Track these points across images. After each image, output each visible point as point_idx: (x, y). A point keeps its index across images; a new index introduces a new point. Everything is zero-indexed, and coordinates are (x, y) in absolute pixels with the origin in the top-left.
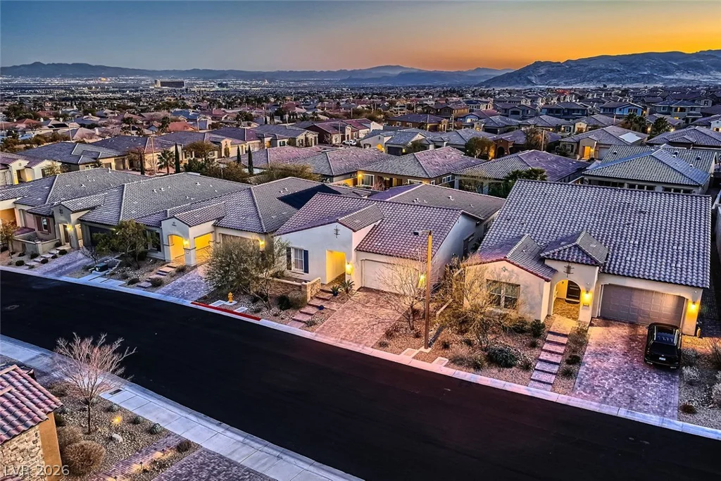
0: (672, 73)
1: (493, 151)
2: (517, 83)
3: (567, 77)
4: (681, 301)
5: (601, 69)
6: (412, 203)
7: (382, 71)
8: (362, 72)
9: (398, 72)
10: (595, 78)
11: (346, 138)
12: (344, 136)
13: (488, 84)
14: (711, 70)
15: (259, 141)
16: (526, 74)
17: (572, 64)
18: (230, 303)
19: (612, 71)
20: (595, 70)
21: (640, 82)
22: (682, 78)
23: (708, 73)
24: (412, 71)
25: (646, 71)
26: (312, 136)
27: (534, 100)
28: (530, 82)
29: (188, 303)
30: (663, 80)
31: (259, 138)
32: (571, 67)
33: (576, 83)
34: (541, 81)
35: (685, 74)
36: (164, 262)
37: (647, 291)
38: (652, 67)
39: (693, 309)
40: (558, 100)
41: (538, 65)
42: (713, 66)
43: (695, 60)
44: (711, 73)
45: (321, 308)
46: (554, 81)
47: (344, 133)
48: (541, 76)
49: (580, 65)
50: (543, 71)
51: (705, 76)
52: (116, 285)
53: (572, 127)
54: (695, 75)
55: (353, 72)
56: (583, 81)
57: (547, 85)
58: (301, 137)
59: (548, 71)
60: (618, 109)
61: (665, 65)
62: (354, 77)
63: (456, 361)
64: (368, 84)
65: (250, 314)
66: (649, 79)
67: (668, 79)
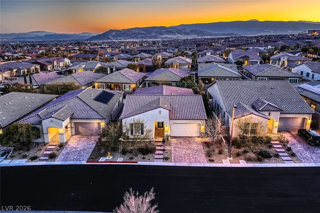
0: (163, 35)
1: (138, 69)
2: (103, 39)
3: (124, 36)
4: (304, 119)
5: (137, 33)
6: (171, 95)
7: (35, 34)
8: (25, 34)
9: (44, 34)
10: (135, 37)
11: (55, 67)
12: (53, 66)
13: (91, 40)
14: (176, 33)
15: (10, 71)
16: (107, 35)
17: (125, 31)
18: (109, 158)
19: (141, 34)
20: (135, 33)
21: (153, 38)
22: (167, 36)
23: (175, 35)
24: (52, 34)
25: (153, 34)
26: (38, 67)
27: (125, 46)
28: (109, 38)
29: (84, 163)
30: (160, 38)
31: (10, 70)
32: (125, 32)
33: (128, 39)
34: (114, 38)
36: (45, 144)
37: (292, 118)
38: (156, 32)
39: (309, 121)
40: (133, 46)
41: (111, 31)
42: (176, 32)
43: (170, 30)
45: (164, 150)
46: (119, 38)
47: (53, 64)
48: (114, 36)
49: (128, 31)
50: (114, 34)
51: (174, 36)
52: (24, 162)
54: (171, 35)
55: (20, 34)
56: (131, 38)
57: (116, 40)
58: (33, 68)
59: (116, 34)
60: (168, 49)
61: (160, 32)
62: (20, 37)
63: (249, 160)
64: (29, 40)
65: (129, 161)
66: (155, 37)
67: (162, 37)
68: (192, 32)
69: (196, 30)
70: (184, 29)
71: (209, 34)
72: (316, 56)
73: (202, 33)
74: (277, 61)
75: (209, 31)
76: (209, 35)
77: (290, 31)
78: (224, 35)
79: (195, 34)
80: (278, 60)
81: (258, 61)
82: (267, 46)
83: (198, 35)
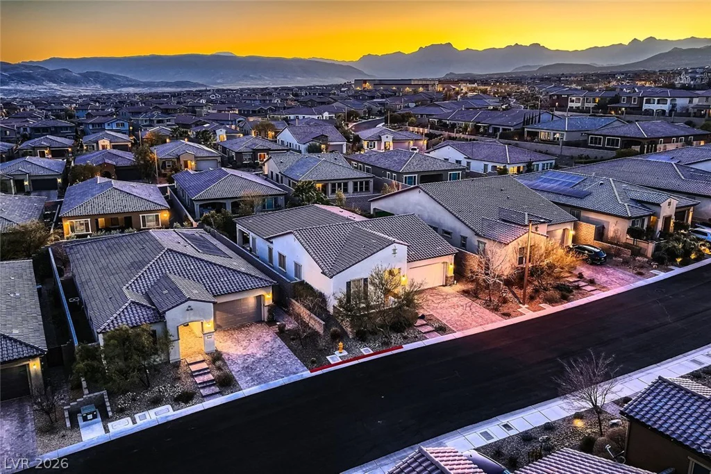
14: (43, 80)
18: (343, 354)
35: (20, 85)
44: (44, 83)
45: (423, 317)
53: (95, 145)
54: (30, 85)
60: (106, 125)
67: (6, 90)
68: (86, 78)
69: (97, 72)
70: (64, 69)
71: (130, 83)
72: (426, 130)
73: (114, 80)
74: (376, 142)
75: (128, 76)
76: (131, 86)
77: (299, 78)
78: (167, 85)
79: (96, 82)
80: (378, 140)
81: (342, 145)
82: (321, 114)
83: (104, 84)
